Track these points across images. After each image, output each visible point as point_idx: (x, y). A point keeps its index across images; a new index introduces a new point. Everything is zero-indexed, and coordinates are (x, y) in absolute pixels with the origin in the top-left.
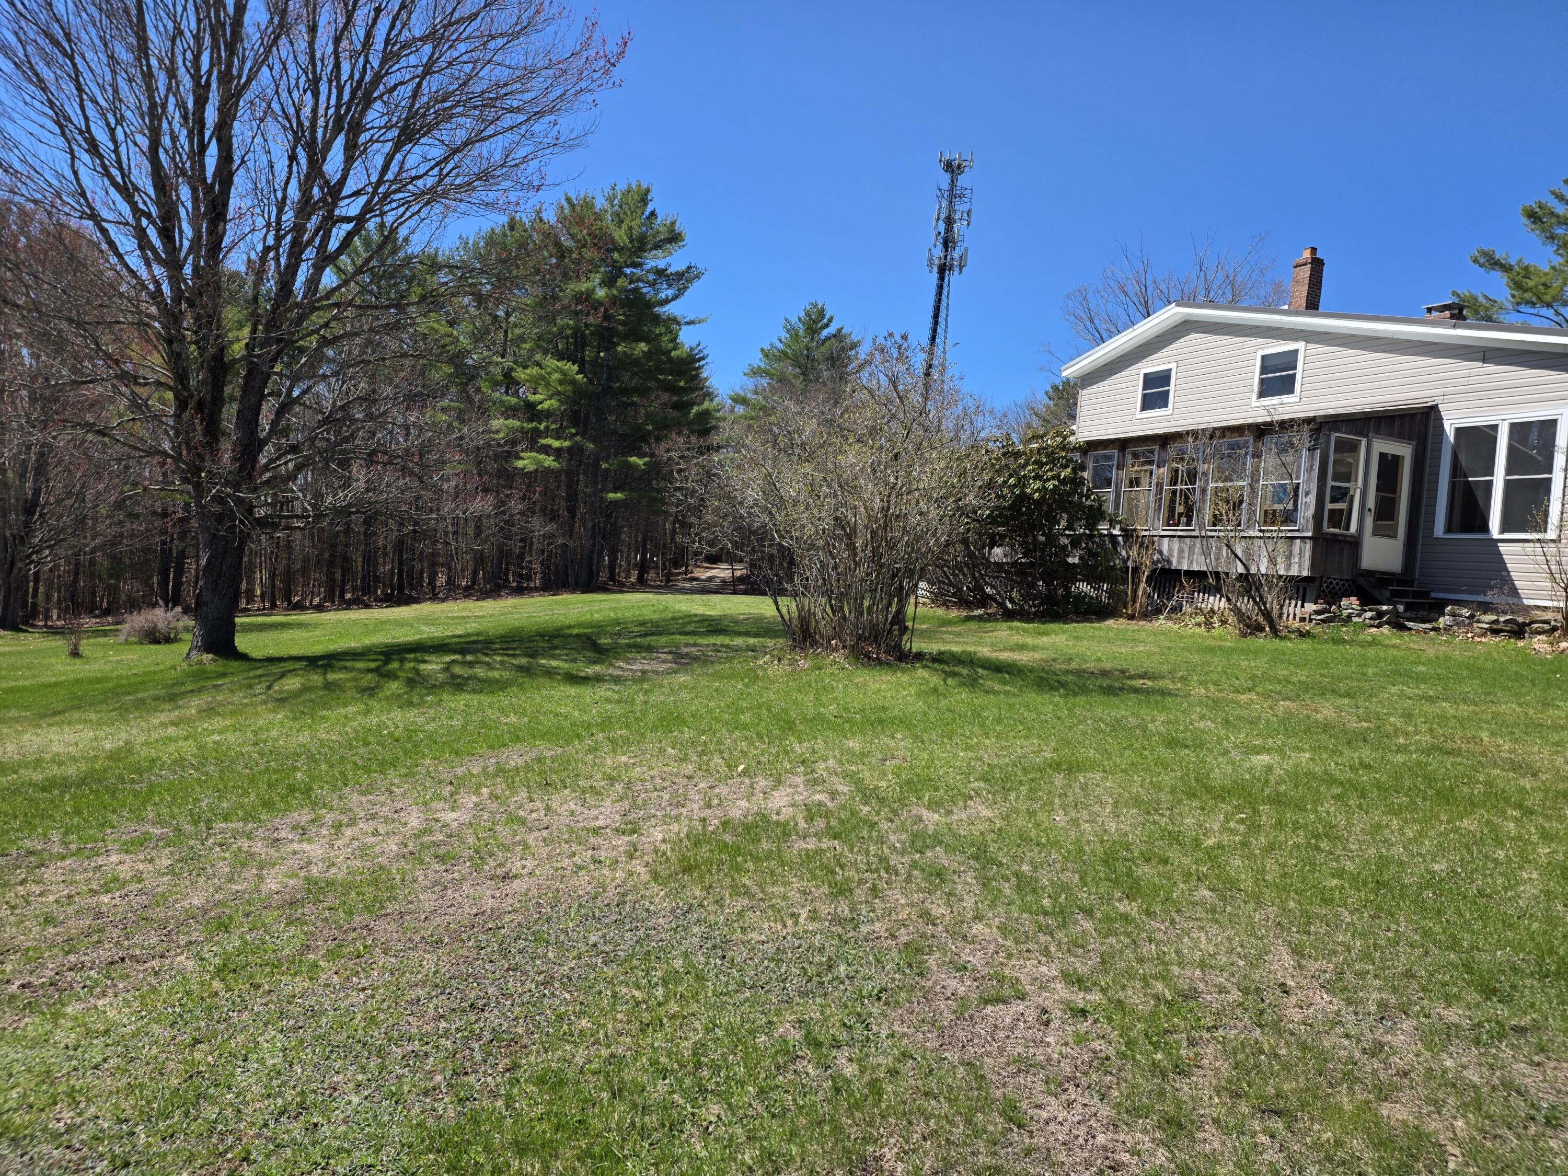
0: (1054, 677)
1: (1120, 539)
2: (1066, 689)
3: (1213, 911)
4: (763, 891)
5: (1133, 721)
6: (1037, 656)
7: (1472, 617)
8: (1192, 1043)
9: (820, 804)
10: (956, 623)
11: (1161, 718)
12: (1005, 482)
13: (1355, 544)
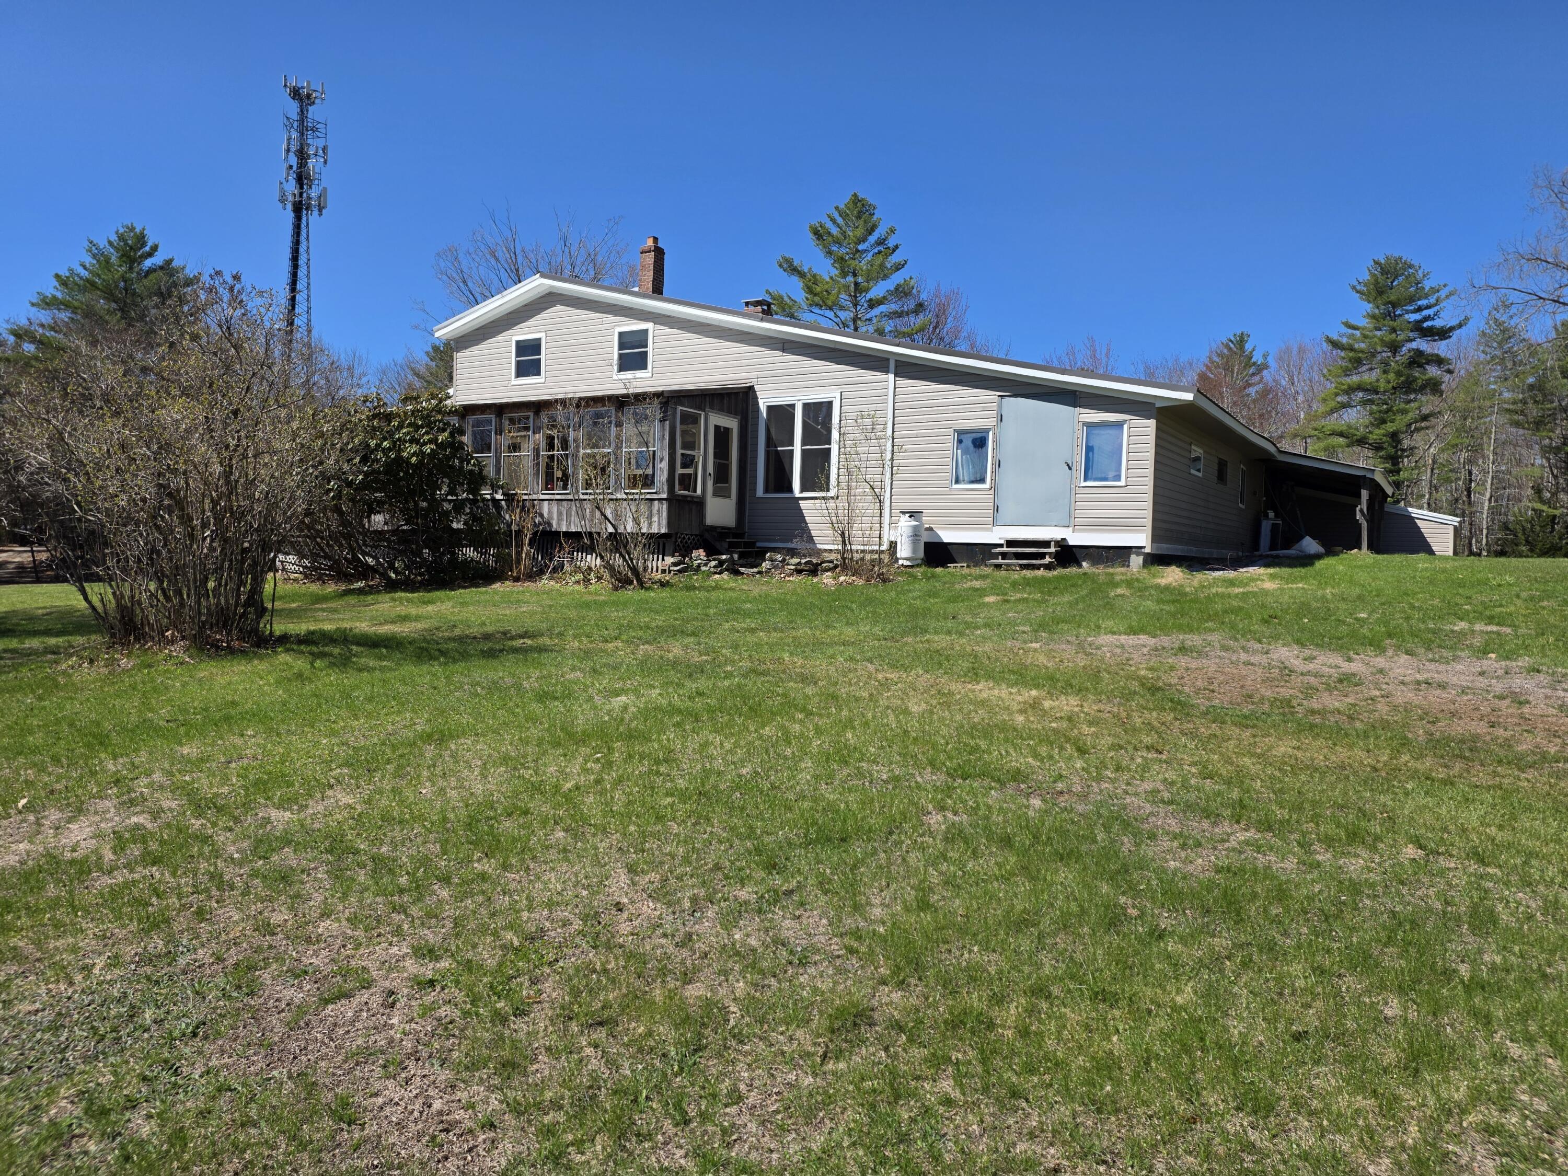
0: (435, 647)
1: (503, 503)
2: (446, 657)
3: (565, 850)
4: (40, 949)
5: (509, 680)
6: (420, 626)
7: (784, 560)
8: (534, 982)
9: (137, 827)
10: (332, 598)
11: (535, 674)
12: (378, 446)
13: (700, 503)
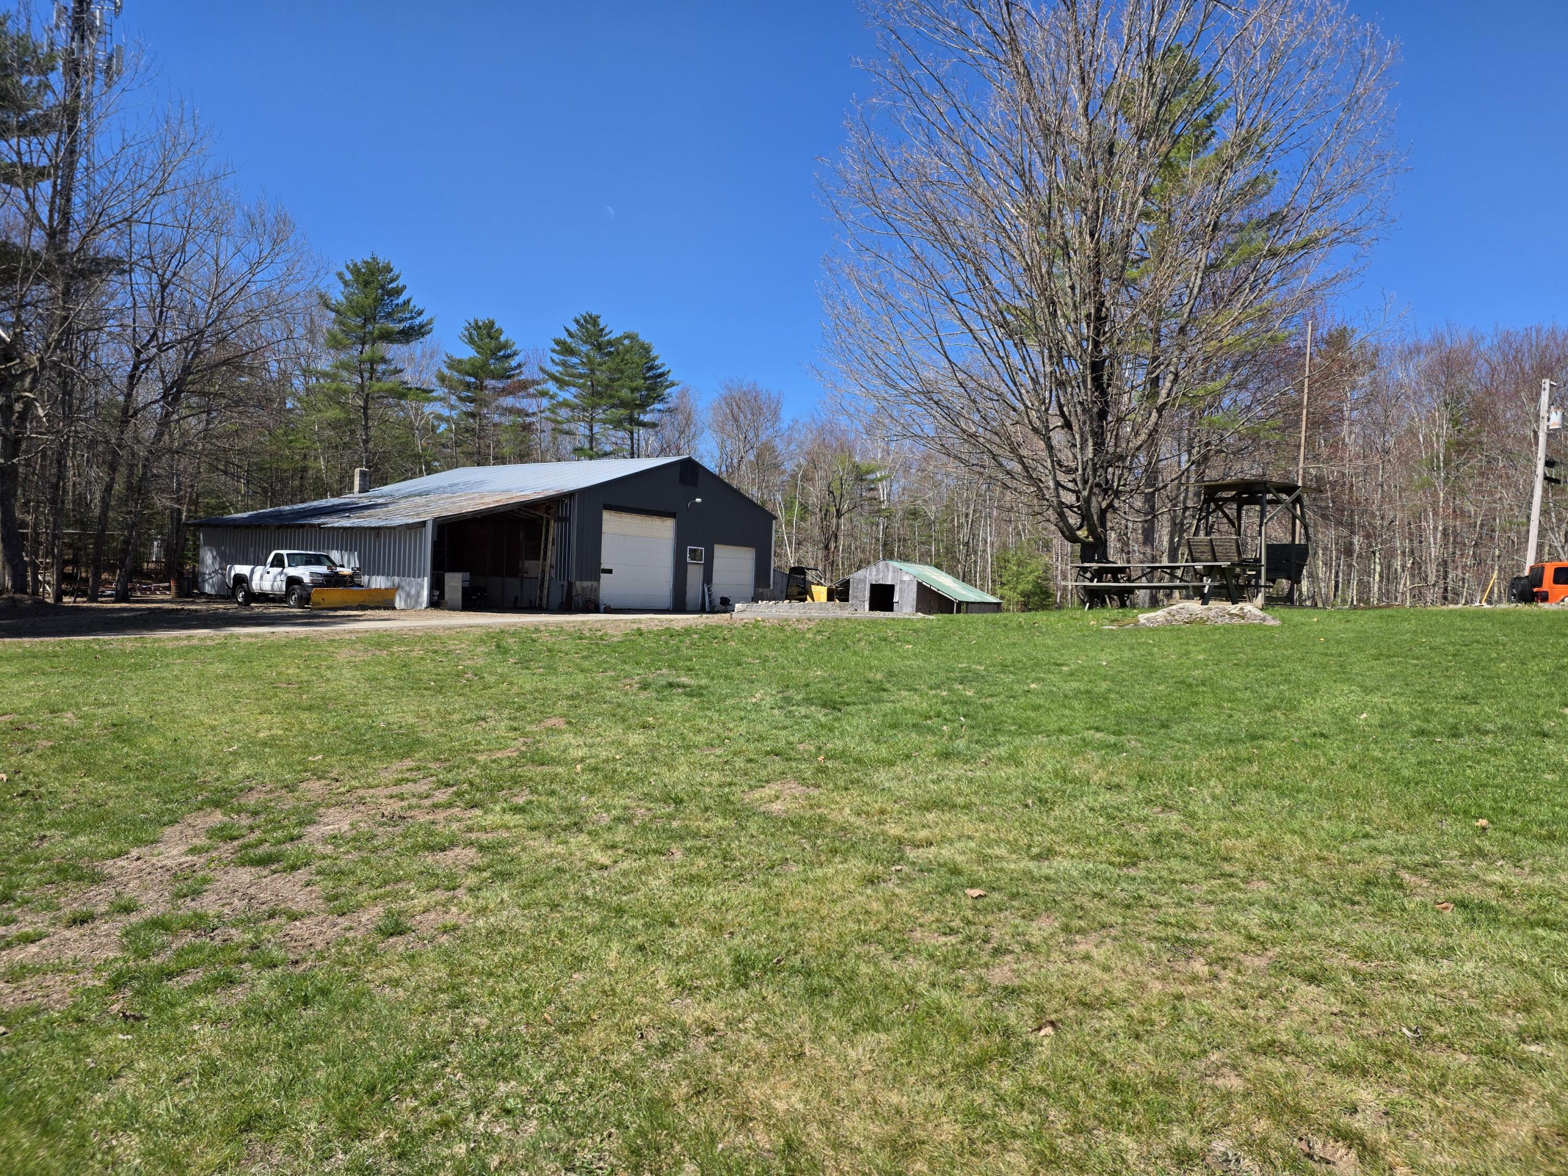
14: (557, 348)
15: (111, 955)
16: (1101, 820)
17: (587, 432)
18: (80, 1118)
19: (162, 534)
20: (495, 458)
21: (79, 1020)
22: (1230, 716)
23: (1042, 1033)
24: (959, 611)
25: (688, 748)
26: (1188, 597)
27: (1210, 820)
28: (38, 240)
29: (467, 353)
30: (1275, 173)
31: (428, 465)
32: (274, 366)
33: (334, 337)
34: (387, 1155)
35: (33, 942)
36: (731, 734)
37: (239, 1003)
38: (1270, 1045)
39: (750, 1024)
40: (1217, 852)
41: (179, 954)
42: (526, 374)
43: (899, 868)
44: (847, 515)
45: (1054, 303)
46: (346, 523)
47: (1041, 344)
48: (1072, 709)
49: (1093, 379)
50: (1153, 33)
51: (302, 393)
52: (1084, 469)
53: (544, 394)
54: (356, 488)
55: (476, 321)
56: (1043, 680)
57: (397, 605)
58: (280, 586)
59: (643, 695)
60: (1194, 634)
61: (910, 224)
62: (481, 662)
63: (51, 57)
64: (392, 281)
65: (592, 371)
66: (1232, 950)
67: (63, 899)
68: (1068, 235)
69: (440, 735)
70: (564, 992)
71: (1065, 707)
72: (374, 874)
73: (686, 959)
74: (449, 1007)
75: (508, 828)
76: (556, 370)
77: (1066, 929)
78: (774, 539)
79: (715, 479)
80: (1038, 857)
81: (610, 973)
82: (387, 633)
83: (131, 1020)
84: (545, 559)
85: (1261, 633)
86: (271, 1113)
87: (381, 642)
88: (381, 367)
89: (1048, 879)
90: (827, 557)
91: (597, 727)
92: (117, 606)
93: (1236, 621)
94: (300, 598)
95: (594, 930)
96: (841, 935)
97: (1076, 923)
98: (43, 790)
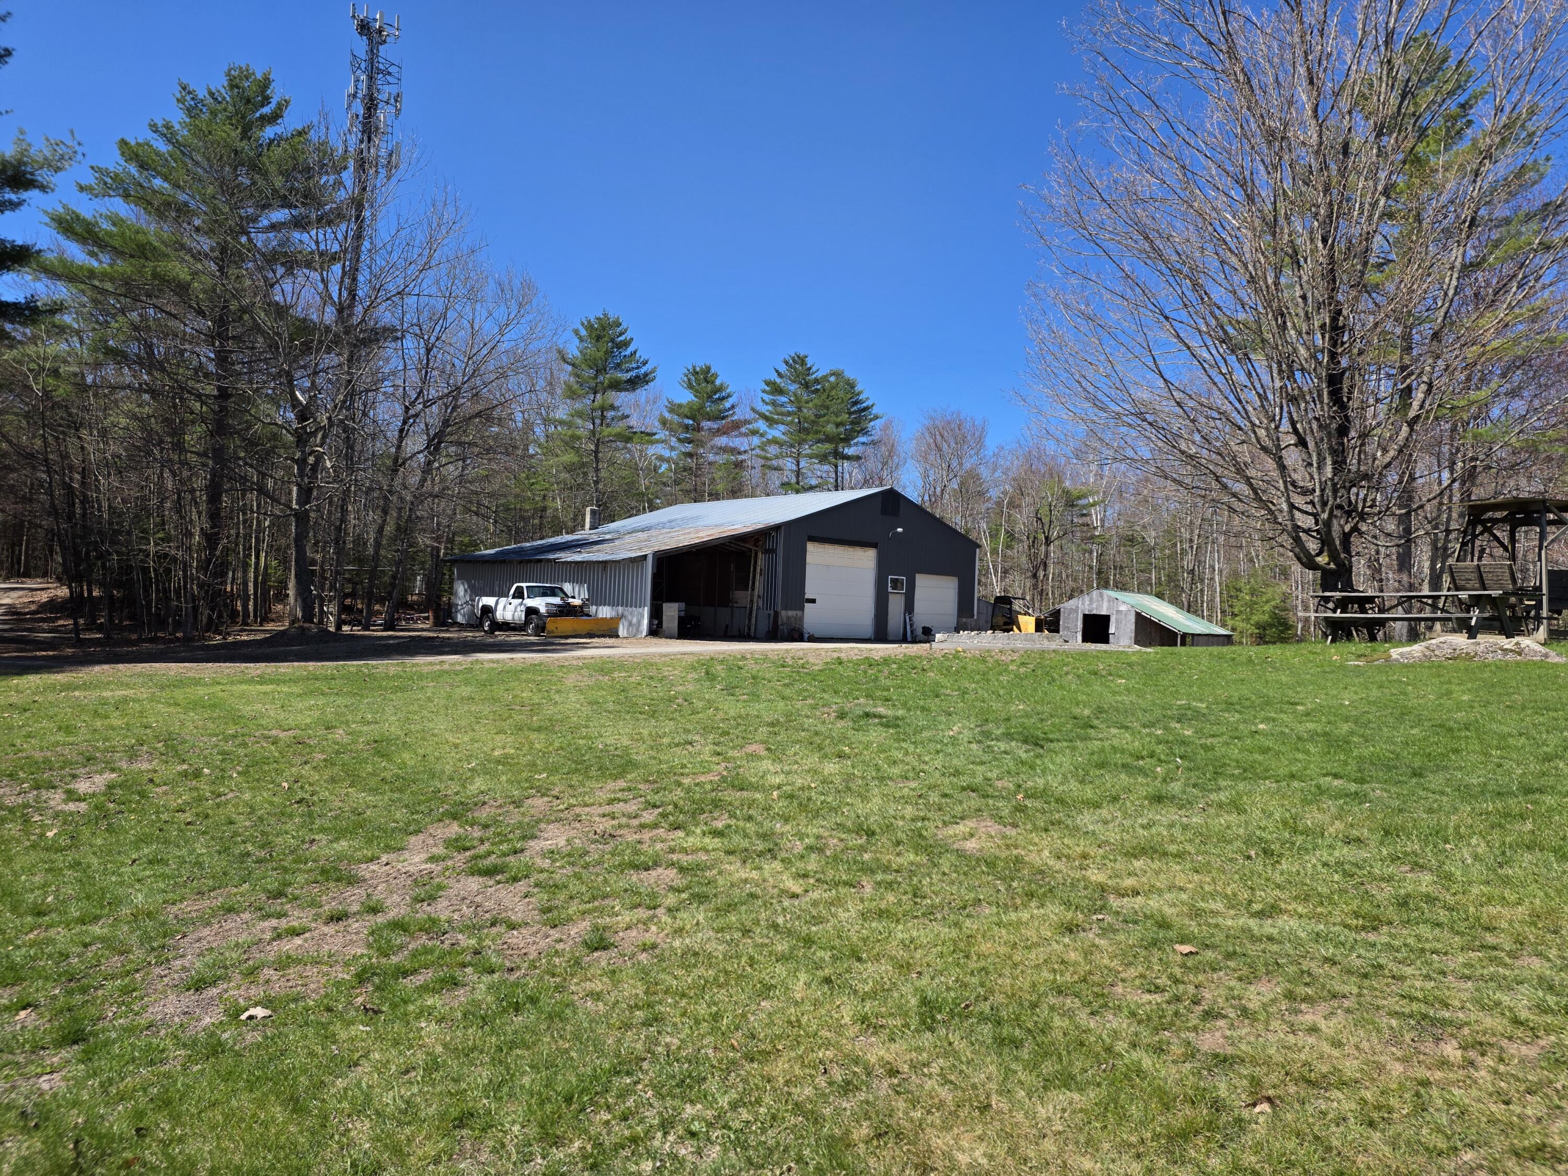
14: (768, 389)
15: (359, 952)
16: (1336, 877)
17: (795, 468)
18: (324, 1100)
19: (424, 569)
20: (710, 495)
21: (329, 1010)
22: (1500, 766)
23: (1258, 1109)
24: (1183, 644)
25: (882, 779)
26: (1454, 631)
27: (1470, 883)
28: (330, 315)
29: (686, 397)
30: (1548, 159)
31: (650, 502)
32: (519, 417)
33: (569, 388)
34: (580, 1165)
35: (298, 935)
36: (926, 767)
37: (460, 1004)
38: (1540, 1150)
39: (935, 1069)
40: (1478, 919)
41: (414, 955)
42: (740, 414)
43: (1100, 917)
44: (1056, 543)
45: (1282, 315)
46: (577, 557)
47: (1269, 358)
48: (1307, 752)
49: (1331, 393)
50: (1391, 25)
51: (543, 440)
52: (1322, 490)
53: (754, 432)
54: (587, 525)
55: (694, 367)
56: (1274, 720)
57: (620, 634)
58: (520, 616)
59: (840, 724)
60: (1457, 670)
61: (1120, 243)
62: (691, 688)
63: (344, 158)
64: (621, 334)
65: (800, 409)
66: (1494, 1035)
67: (324, 898)
68: (1299, 241)
69: (650, 758)
70: (752, 1019)
71: (1298, 750)
72: (584, 889)
73: (872, 995)
74: (643, 1024)
75: (707, 851)
76: (766, 409)
77: (1290, 996)
78: (977, 567)
79: (919, 509)
80: (1260, 914)
81: (796, 1003)
82: (610, 660)
83: (370, 1013)
84: (753, 590)
85: (1543, 672)
86: (481, 1111)
87: (603, 668)
88: (610, 414)
89: (1270, 939)
90: (1035, 586)
91: (795, 754)
92: (385, 634)
93: (1510, 657)
94: (537, 626)
95: (782, 958)
96: (1034, 985)
97: (1302, 990)
98: (315, 798)
